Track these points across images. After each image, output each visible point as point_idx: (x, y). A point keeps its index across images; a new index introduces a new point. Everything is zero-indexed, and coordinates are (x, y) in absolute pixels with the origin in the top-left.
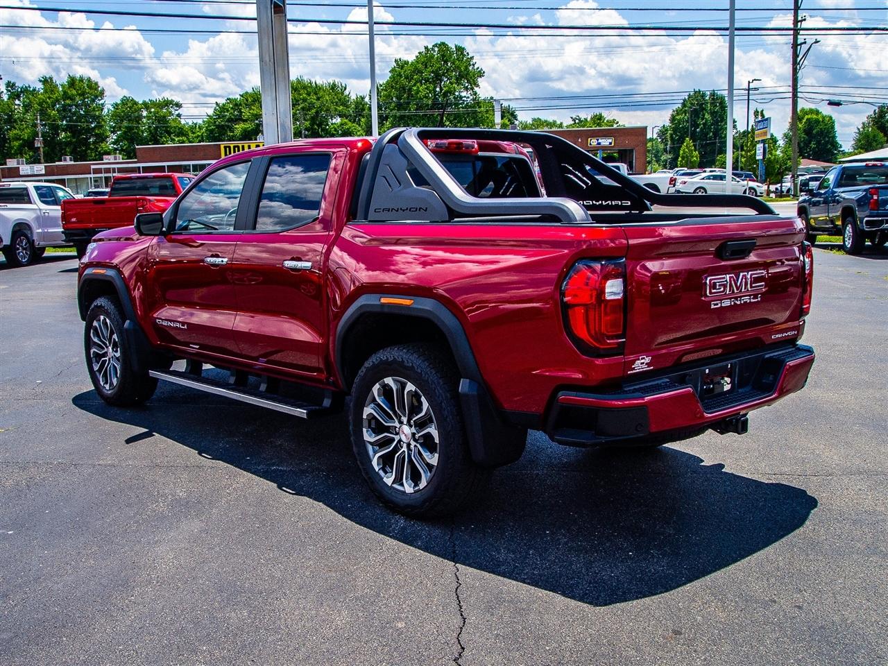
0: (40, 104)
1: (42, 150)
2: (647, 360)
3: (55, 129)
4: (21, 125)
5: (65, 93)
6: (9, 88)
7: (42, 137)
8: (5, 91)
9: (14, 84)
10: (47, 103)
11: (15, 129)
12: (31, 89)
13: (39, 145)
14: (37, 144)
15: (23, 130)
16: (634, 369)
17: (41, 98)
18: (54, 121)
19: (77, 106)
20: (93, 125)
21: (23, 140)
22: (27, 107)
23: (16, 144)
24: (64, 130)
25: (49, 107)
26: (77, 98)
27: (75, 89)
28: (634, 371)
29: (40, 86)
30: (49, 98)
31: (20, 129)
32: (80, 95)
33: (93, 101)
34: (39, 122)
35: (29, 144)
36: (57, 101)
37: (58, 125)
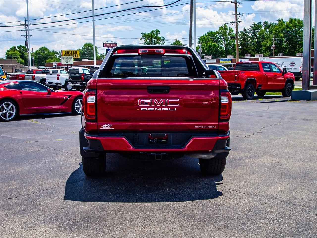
0: (276, 31)
1: (274, 51)
2: (110, 125)
3: (281, 41)
4: (267, 40)
5: (287, 25)
6: (265, 24)
7: (275, 45)
8: (263, 26)
9: (267, 22)
10: (279, 30)
11: (264, 41)
12: (274, 24)
13: (273, 49)
14: (272, 48)
15: (268, 42)
16: (103, 128)
17: (277, 28)
18: (281, 38)
19: (292, 31)
20: (299, 40)
21: (267, 46)
22: (271, 32)
23: (264, 48)
24: (285, 42)
25: (279, 32)
26: (292, 28)
27: (292, 24)
28: (103, 129)
29: (277, 23)
30: (280, 28)
31: (266, 42)
32: (294, 26)
33: (300, 29)
34: (274, 38)
35: (269, 48)
36: (284, 29)
37: (283, 40)
